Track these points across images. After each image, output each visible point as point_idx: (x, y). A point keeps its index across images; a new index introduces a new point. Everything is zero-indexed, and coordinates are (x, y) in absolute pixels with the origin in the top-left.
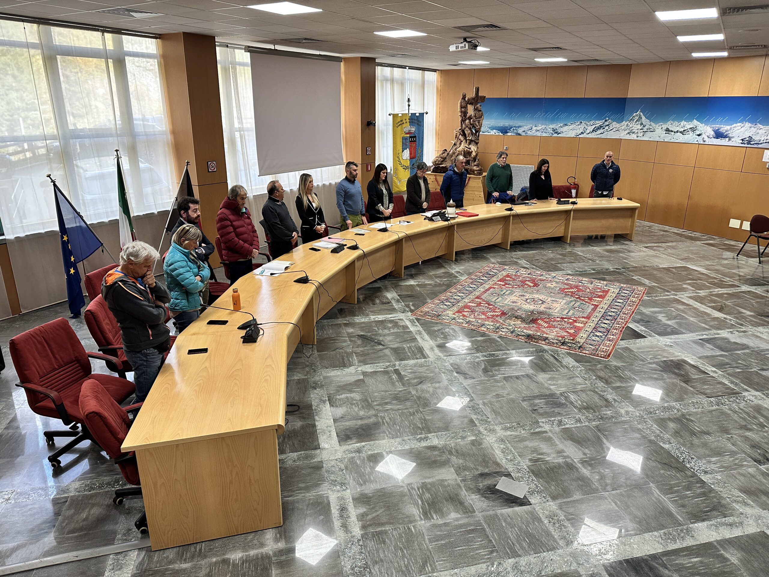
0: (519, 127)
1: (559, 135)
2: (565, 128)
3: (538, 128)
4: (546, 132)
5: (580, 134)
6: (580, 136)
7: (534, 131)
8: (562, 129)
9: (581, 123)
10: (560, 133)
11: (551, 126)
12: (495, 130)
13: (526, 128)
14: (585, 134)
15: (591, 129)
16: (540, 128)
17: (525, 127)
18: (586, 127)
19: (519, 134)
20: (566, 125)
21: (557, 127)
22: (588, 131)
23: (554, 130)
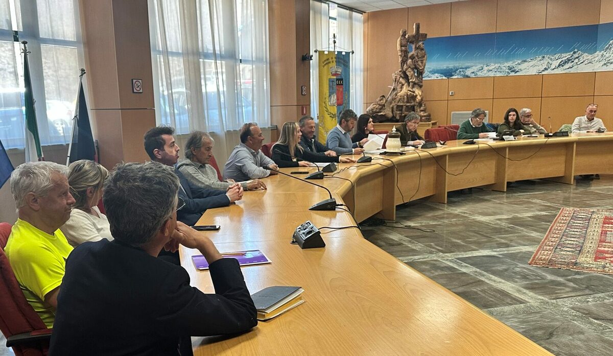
0: (466, 68)
1: (518, 74)
2: (525, 65)
3: (491, 68)
4: (501, 72)
5: (543, 71)
6: (544, 73)
7: (485, 72)
8: (520, 67)
9: (544, 57)
10: (518, 71)
11: (507, 64)
12: (436, 74)
13: (474, 69)
14: (549, 70)
15: (556, 63)
16: (493, 67)
17: (474, 67)
18: (551, 62)
19: (468, 77)
20: (525, 61)
21: (514, 65)
22: (553, 67)
23: (510, 68)
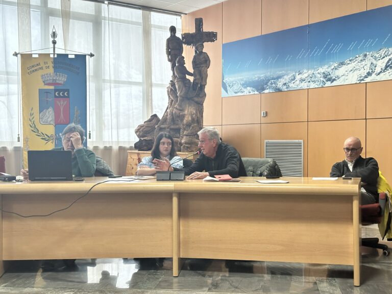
0: (279, 77)
1: (335, 83)
2: (342, 70)
3: (304, 76)
4: (314, 82)
5: (366, 77)
6: (367, 80)
7: (298, 82)
8: (337, 73)
9: (365, 55)
10: (334, 80)
11: (321, 70)
12: (249, 88)
13: (286, 79)
14: (373, 75)
15: (382, 64)
16: (306, 75)
17: (285, 77)
18: (375, 62)
19: (279, 90)
20: (342, 64)
21: (329, 70)
22: (378, 70)
23: (325, 76)
